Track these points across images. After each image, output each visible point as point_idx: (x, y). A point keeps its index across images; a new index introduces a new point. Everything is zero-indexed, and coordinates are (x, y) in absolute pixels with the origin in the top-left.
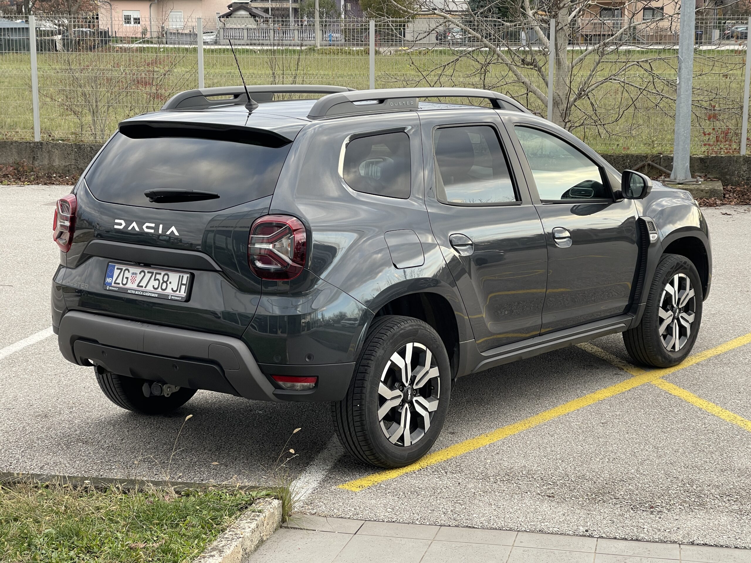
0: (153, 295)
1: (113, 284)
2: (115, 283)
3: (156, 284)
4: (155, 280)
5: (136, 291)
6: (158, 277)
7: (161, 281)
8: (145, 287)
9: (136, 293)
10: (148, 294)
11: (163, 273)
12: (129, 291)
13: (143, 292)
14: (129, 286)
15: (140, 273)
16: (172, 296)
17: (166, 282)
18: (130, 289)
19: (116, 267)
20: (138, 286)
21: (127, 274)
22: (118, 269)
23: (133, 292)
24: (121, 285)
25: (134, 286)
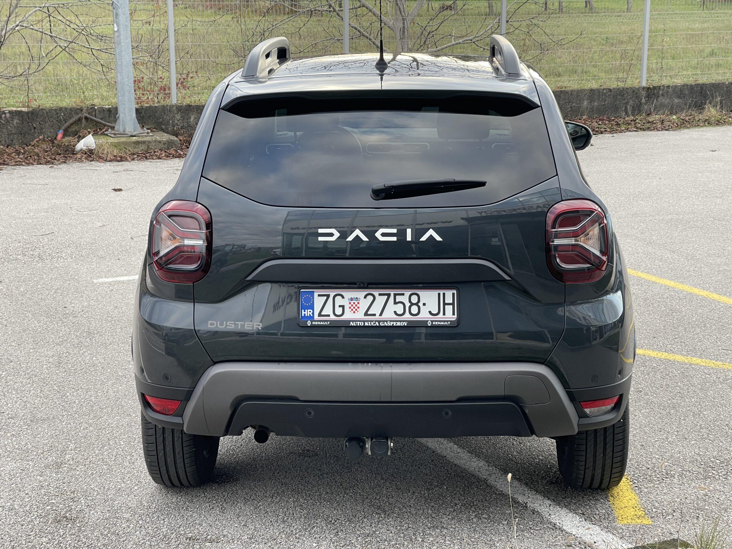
0: (399, 324)
1: (316, 317)
2: (320, 315)
3: (399, 309)
4: (395, 303)
5: (364, 321)
6: (399, 299)
7: (408, 305)
8: (381, 315)
9: (366, 324)
10: (391, 324)
11: (407, 293)
12: (351, 324)
13: (379, 322)
14: (348, 316)
15: (365, 297)
16: (432, 321)
17: (417, 304)
18: (353, 321)
19: (316, 294)
20: (366, 314)
21: (339, 301)
22: (319, 295)
23: (362, 324)
24: (333, 317)
25: (360, 315)
